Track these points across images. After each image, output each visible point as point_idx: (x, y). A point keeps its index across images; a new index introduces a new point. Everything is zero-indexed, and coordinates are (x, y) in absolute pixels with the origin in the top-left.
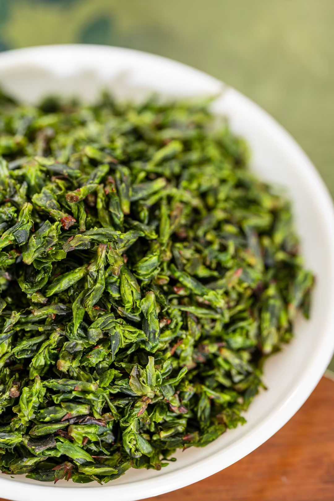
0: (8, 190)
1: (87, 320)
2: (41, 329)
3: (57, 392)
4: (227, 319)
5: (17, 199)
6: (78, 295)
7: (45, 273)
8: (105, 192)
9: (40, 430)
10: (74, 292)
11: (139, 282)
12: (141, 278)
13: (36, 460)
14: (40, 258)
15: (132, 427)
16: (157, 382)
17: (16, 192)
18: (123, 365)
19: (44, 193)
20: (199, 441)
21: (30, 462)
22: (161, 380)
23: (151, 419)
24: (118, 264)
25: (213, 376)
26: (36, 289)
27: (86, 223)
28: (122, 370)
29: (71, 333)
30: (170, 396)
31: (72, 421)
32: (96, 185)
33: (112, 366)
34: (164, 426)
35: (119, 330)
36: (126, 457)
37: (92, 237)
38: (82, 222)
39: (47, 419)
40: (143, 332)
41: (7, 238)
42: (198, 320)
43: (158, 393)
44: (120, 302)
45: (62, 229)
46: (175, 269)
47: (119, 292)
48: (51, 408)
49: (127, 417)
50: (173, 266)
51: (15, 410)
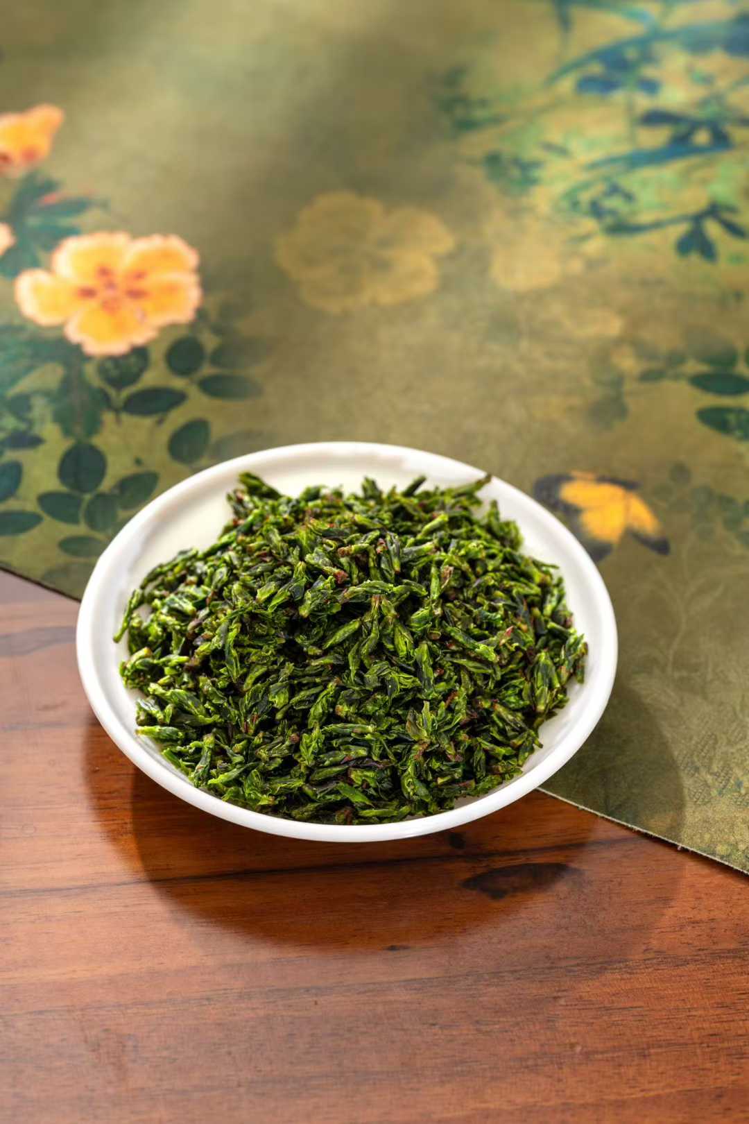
0: (281, 552)
1: (363, 669)
2: (318, 680)
3: (338, 736)
4: (499, 677)
5: (290, 560)
6: (353, 646)
7: (320, 626)
8: (376, 552)
9: (320, 774)
10: (349, 644)
11: (413, 634)
12: (414, 630)
13: (316, 805)
14: (316, 611)
15: (409, 770)
16: (433, 727)
17: (289, 554)
18: (400, 712)
19: (317, 553)
20: (476, 788)
21: (311, 807)
22: (436, 725)
23: (427, 764)
24: (391, 614)
25: (487, 731)
26: (312, 641)
27: (358, 577)
28: (397, 716)
29: (348, 679)
30: (446, 744)
31: (352, 763)
32: (367, 545)
33: (388, 715)
34: (441, 774)
35: (394, 675)
36: (404, 801)
37: (365, 589)
38: (355, 576)
39: (327, 763)
40: (417, 680)
41: (282, 594)
42: (471, 675)
43: (434, 741)
44: (395, 653)
45: (336, 582)
46: (447, 624)
47: (393, 643)
48: (331, 753)
49: (404, 760)
50: (444, 622)
51: (296, 756)
